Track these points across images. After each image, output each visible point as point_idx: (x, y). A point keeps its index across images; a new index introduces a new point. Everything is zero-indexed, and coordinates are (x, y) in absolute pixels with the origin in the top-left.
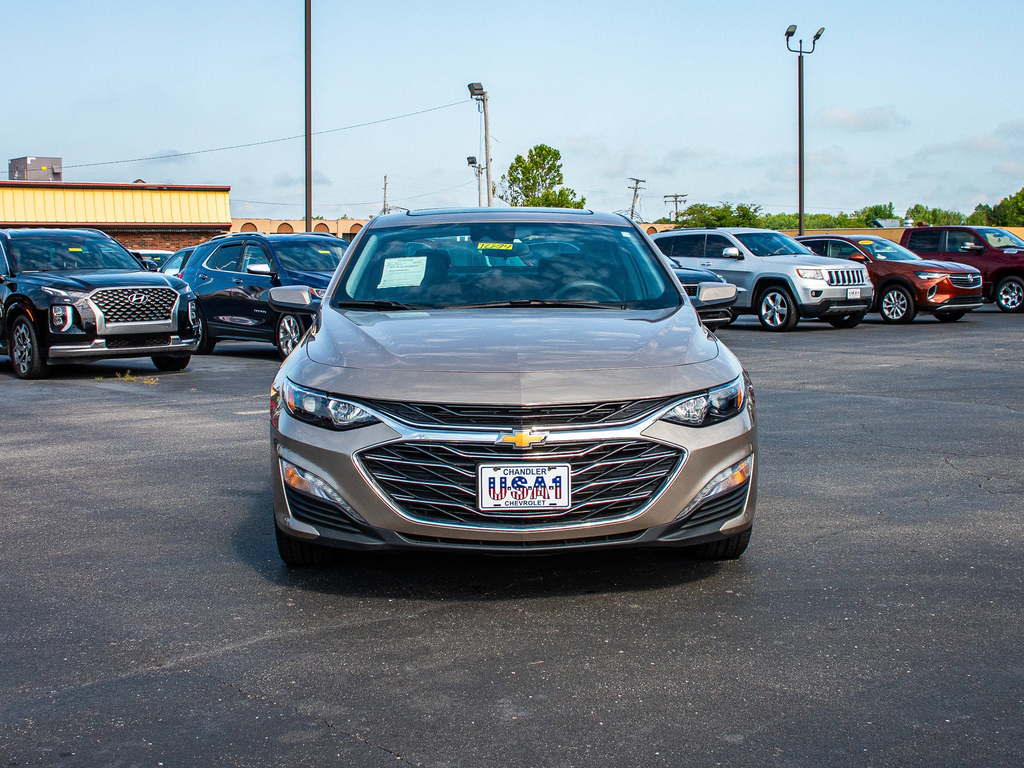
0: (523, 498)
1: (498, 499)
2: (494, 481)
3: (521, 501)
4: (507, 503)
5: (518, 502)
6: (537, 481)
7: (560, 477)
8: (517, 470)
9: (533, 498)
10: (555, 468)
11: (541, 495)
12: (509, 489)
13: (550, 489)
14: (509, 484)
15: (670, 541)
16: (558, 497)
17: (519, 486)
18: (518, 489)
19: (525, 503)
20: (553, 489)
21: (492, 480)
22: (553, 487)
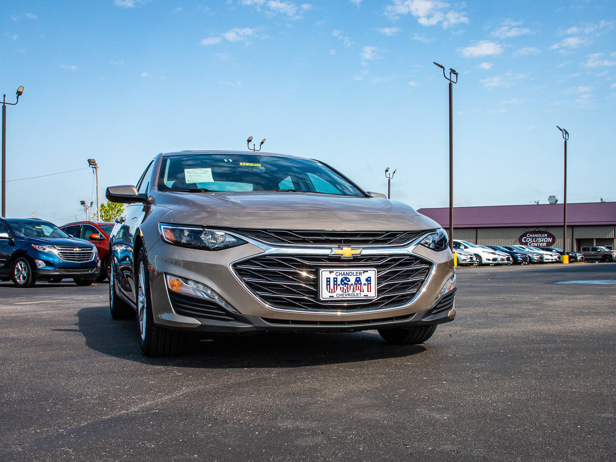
0: (348, 292)
1: (332, 292)
2: (330, 280)
3: (346, 293)
4: (338, 295)
5: (345, 294)
6: (356, 280)
7: (370, 278)
8: (344, 272)
9: (354, 292)
10: (367, 271)
11: (358, 289)
12: (339, 285)
13: (364, 285)
14: (339, 282)
15: (428, 321)
16: (369, 291)
17: (345, 284)
18: (344, 285)
19: (349, 295)
20: (366, 285)
21: (328, 280)
22: (366, 284)
